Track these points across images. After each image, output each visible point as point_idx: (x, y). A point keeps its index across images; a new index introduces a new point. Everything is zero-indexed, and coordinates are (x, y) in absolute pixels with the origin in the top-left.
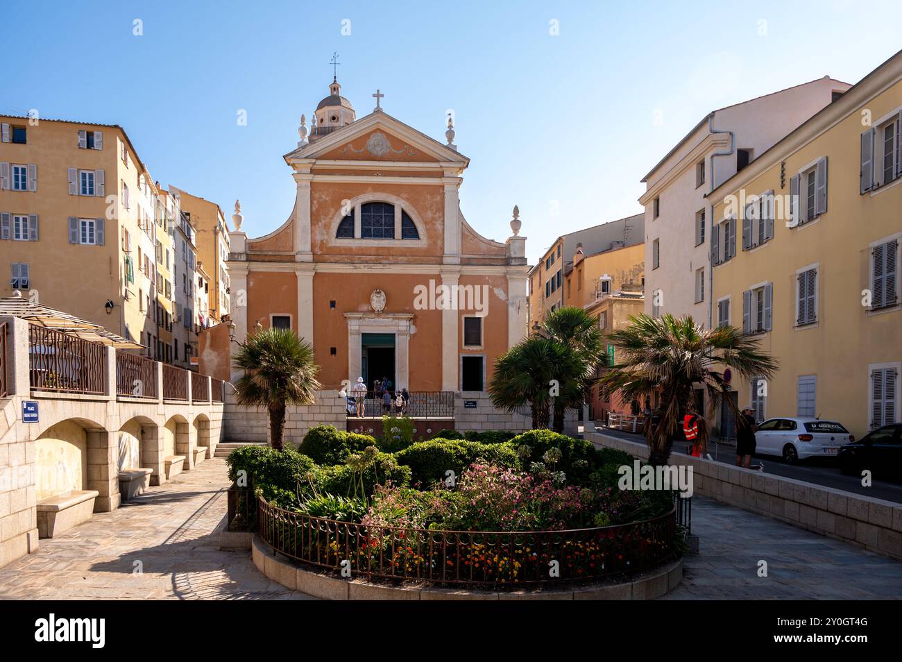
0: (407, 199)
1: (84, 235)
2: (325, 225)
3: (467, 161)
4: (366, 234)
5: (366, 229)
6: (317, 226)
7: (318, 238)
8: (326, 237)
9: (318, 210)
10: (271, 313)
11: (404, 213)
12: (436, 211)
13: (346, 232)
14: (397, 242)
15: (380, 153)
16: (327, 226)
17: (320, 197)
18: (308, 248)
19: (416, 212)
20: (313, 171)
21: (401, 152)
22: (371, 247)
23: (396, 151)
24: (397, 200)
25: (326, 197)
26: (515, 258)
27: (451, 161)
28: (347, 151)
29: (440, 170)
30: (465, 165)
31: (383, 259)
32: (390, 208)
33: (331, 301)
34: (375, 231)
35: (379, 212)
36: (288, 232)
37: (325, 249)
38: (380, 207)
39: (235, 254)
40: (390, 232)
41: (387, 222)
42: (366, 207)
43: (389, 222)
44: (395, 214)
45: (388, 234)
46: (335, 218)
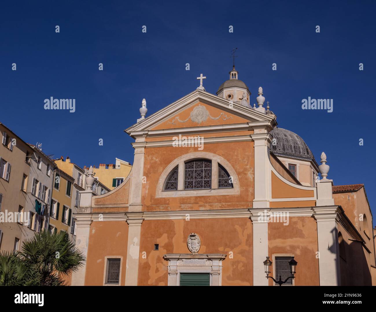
0: (223, 155)
4: (188, 186)
5: (189, 182)
7: (148, 192)
8: (154, 191)
9: (149, 169)
10: (106, 256)
11: (220, 165)
12: (248, 163)
13: (172, 185)
14: (213, 191)
15: (201, 121)
16: (156, 182)
17: (152, 159)
18: (139, 200)
19: (230, 165)
20: (147, 140)
21: (218, 118)
22: (191, 197)
23: (213, 118)
24: (214, 156)
25: (156, 158)
28: (174, 122)
29: (251, 129)
31: (200, 206)
32: (208, 162)
33: (155, 245)
34: (197, 183)
35: (200, 167)
36: (126, 188)
37: (153, 201)
38: (201, 163)
39: (83, 208)
40: (209, 183)
41: (207, 175)
42: (188, 163)
43: (208, 175)
44: (212, 168)
45: (207, 185)
46: (162, 174)
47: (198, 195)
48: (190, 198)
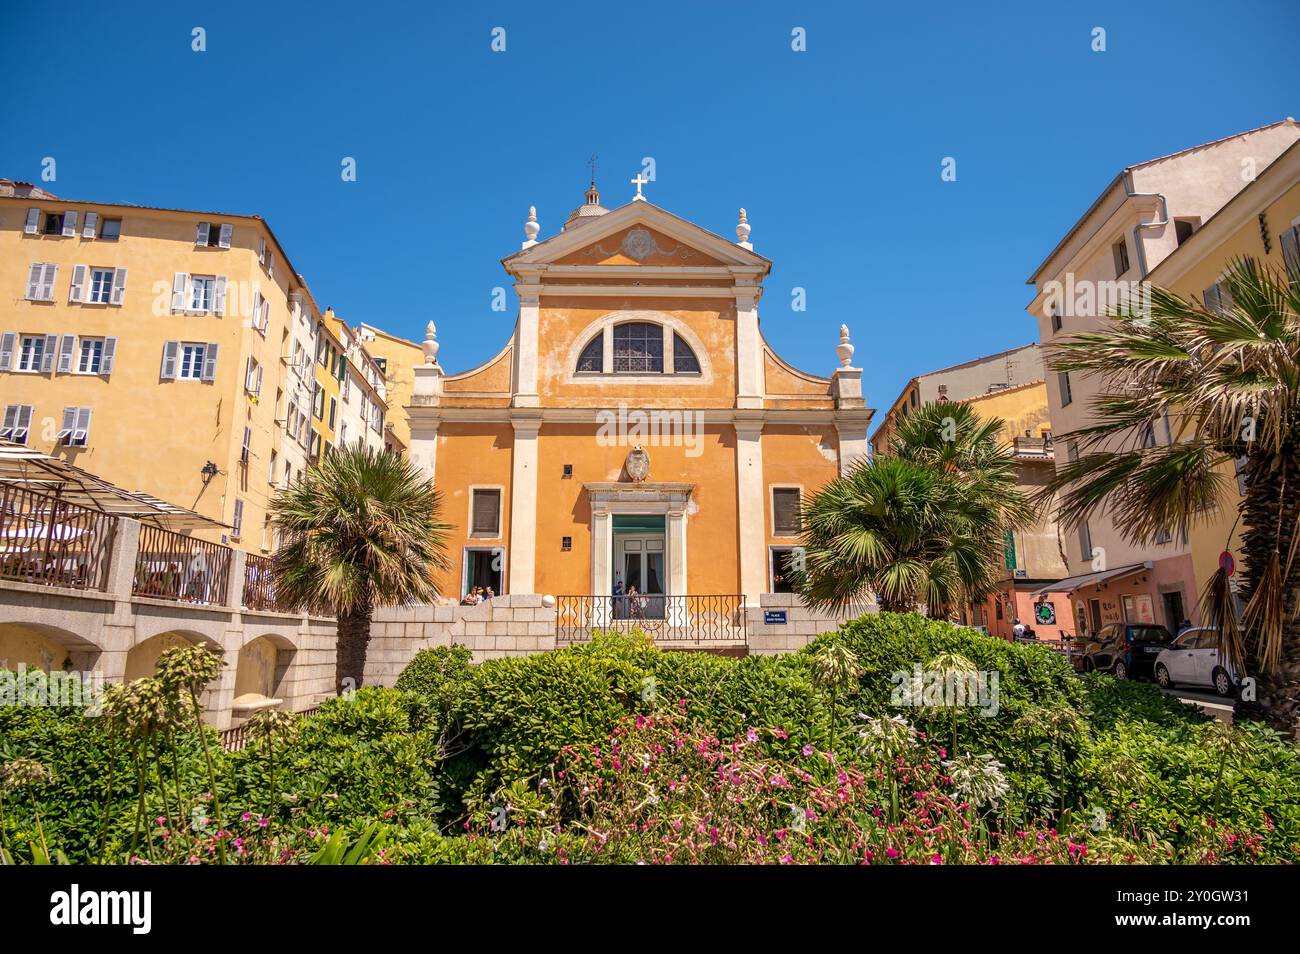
0: (682, 318)
1: (186, 366)
2: (559, 354)
3: (767, 265)
4: (620, 366)
5: (621, 360)
6: (547, 356)
7: (549, 373)
8: (560, 372)
9: (548, 333)
10: (471, 485)
11: (677, 336)
12: (725, 334)
13: (591, 365)
14: (666, 379)
15: (642, 255)
16: (562, 357)
17: (554, 316)
18: (532, 387)
19: (693, 334)
20: (544, 280)
21: (672, 253)
22: (627, 385)
23: (664, 253)
25: (562, 315)
26: (846, 399)
27: (744, 264)
28: (594, 254)
29: (730, 277)
30: (766, 270)
31: (645, 402)
32: (656, 329)
33: (565, 466)
34: (635, 363)
35: (641, 336)
36: (504, 364)
37: (558, 389)
38: (642, 330)
39: (422, 397)
40: (656, 364)
42: (620, 329)
43: (657, 350)
44: (664, 339)
45: (653, 367)
46: (574, 344)
47: (640, 383)
48: (627, 387)
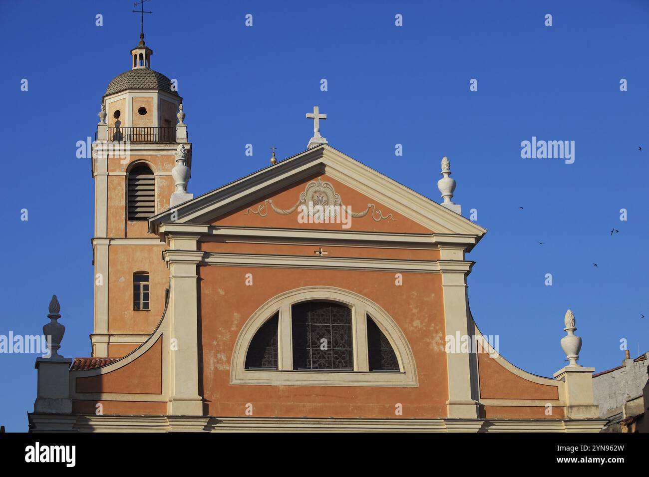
0: (376, 299)
2: (225, 344)
5: (301, 352)
6: (209, 347)
7: (212, 369)
8: (226, 368)
12: (430, 321)
13: (262, 358)
16: (228, 348)
18: (192, 389)
23: (352, 213)
24: (356, 299)
28: (263, 212)
34: (318, 356)
35: (324, 320)
36: (153, 356)
38: (324, 312)
40: (344, 358)
41: (339, 339)
43: (342, 339)
44: (354, 325)
45: (340, 362)
